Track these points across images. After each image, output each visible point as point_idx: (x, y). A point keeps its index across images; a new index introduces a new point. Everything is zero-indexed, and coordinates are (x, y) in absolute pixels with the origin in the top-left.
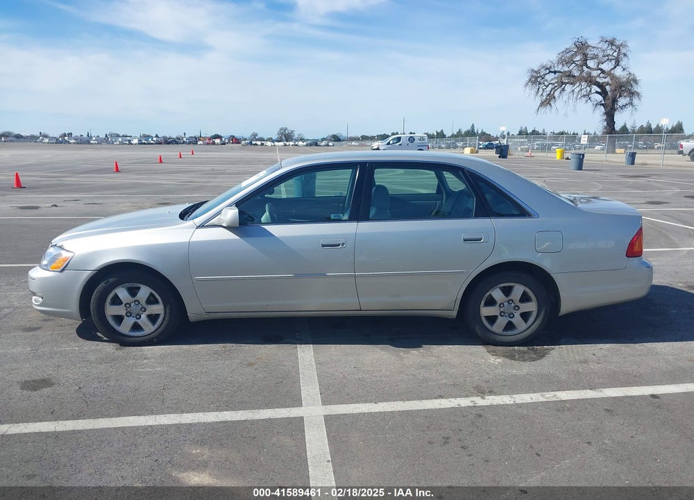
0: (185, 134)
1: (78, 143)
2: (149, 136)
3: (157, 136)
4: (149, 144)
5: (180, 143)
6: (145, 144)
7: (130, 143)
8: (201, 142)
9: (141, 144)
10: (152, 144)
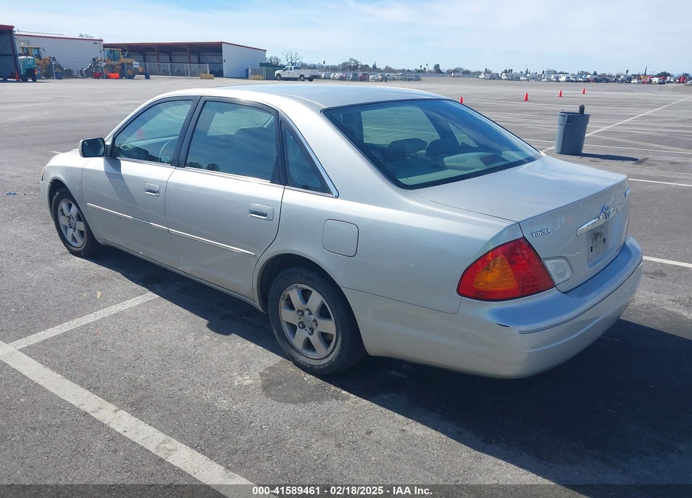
0: (628, 71)
1: (509, 80)
2: (587, 74)
3: (595, 74)
4: (577, 81)
5: (611, 82)
6: (572, 81)
7: (558, 80)
8: (636, 81)
9: (568, 81)
10: (580, 81)
